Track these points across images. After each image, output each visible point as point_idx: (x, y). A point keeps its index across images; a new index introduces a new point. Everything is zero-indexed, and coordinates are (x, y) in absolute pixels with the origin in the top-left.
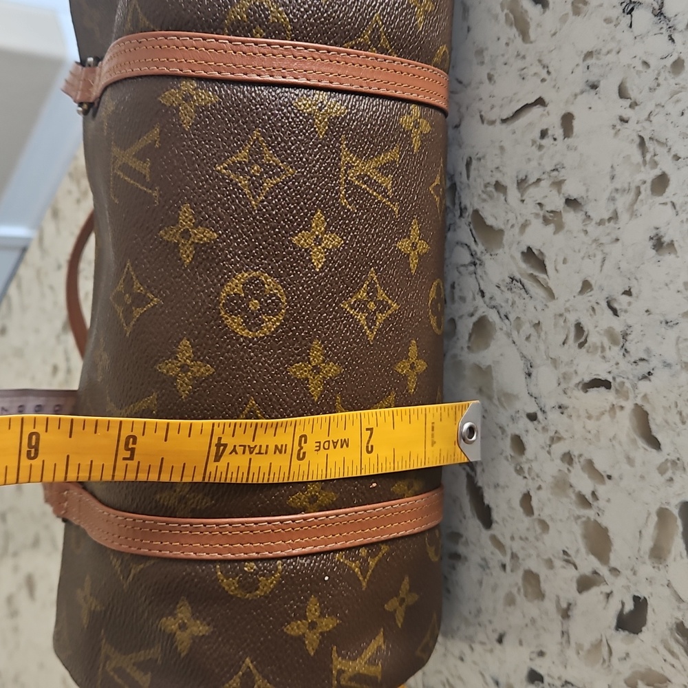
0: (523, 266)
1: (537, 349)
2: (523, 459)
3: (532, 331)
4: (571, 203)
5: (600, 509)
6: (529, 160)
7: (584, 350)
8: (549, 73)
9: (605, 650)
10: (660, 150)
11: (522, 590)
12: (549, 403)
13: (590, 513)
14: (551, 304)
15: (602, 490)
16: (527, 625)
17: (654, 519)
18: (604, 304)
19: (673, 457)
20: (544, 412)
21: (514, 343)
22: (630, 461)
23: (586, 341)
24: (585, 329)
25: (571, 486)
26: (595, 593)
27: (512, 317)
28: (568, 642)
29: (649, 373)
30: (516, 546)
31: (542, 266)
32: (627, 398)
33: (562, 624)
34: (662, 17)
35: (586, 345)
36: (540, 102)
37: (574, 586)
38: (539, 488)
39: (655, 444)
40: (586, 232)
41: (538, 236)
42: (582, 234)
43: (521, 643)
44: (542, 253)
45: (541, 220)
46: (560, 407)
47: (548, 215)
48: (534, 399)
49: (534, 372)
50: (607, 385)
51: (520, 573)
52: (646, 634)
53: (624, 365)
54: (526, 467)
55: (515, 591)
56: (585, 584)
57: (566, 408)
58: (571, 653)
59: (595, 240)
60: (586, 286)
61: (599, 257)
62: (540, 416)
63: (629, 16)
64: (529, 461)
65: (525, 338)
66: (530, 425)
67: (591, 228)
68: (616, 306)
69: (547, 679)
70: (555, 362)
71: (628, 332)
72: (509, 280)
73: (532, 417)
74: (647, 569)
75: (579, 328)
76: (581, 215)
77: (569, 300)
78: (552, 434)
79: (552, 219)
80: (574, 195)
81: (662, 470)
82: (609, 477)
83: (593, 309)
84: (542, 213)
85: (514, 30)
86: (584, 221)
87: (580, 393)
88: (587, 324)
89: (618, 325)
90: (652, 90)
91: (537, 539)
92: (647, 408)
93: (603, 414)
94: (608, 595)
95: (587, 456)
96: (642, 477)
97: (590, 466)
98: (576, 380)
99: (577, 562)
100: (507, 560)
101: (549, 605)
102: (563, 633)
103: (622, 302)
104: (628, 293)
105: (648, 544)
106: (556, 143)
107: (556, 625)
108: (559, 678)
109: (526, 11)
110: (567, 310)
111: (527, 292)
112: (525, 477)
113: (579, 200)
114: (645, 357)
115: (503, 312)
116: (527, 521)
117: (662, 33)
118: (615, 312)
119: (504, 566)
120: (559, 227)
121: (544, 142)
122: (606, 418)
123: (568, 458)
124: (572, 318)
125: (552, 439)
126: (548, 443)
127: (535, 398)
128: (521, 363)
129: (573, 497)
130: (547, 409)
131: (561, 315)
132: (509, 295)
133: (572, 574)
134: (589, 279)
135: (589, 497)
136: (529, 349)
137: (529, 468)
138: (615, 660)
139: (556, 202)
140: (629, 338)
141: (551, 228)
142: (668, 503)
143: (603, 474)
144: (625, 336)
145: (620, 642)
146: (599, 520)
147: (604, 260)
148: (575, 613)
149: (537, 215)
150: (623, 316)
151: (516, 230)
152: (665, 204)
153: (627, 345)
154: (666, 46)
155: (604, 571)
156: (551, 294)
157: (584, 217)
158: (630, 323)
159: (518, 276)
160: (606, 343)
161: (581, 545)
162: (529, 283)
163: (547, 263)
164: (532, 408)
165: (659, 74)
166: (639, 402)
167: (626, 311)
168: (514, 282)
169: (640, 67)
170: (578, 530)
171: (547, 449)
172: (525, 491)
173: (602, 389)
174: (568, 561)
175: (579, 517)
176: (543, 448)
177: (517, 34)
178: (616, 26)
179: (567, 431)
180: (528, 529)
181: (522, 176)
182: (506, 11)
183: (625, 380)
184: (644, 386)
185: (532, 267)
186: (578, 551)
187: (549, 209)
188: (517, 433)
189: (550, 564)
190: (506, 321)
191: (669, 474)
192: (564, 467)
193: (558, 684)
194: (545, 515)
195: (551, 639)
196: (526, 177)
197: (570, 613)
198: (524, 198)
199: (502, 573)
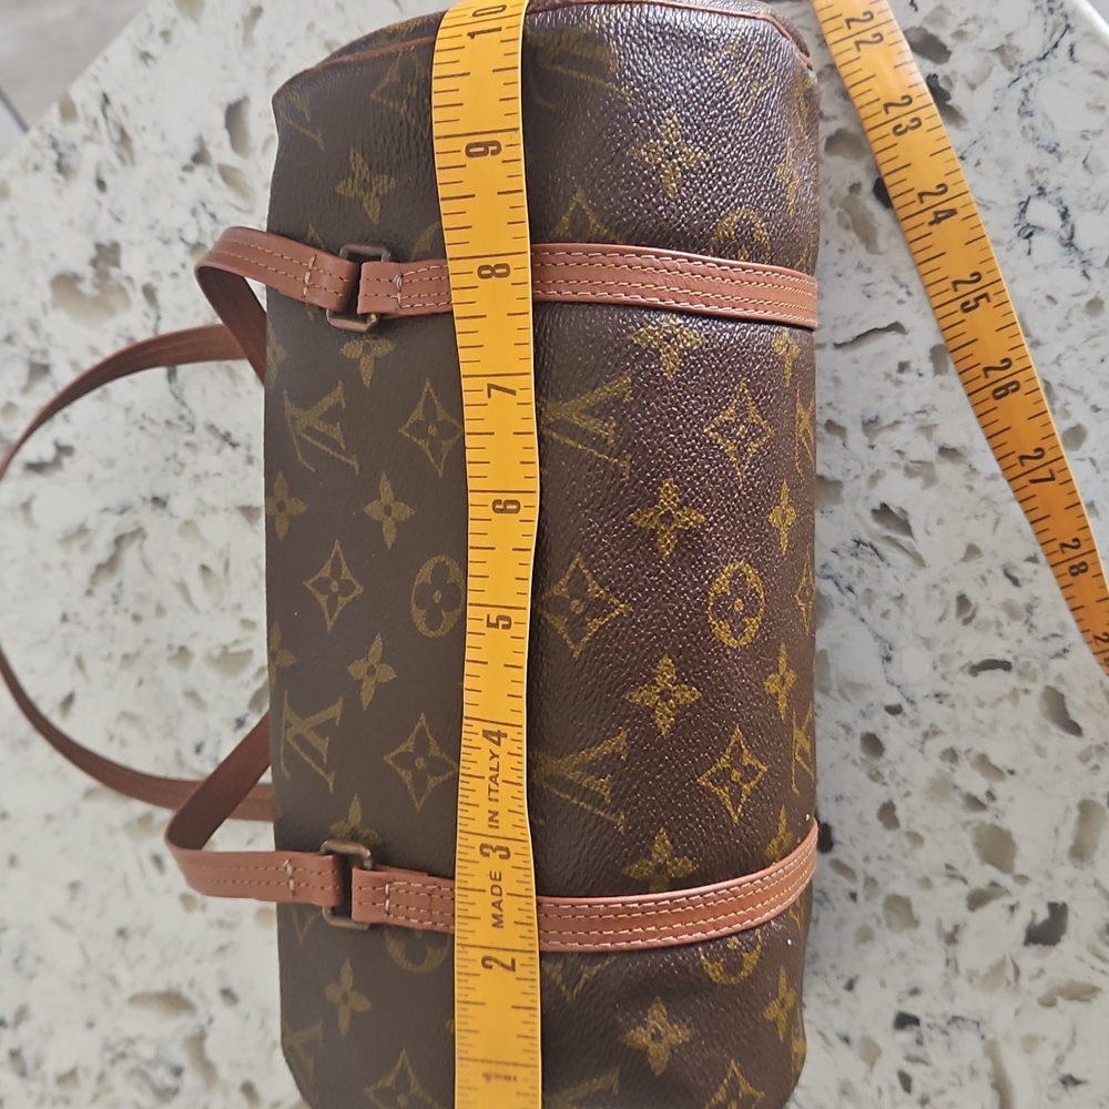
0: (876, 526)
1: (899, 627)
2: (882, 761)
3: (892, 606)
4: (947, 452)
5: (998, 810)
6: (881, 397)
7: (971, 627)
8: (909, 293)
9: (1010, 973)
10: (1072, 398)
11: (884, 921)
12: (919, 693)
13: (986, 817)
14: (920, 573)
15: (1001, 789)
16: (892, 962)
17: (1076, 813)
18: (1000, 573)
19: (1099, 742)
20: (912, 703)
21: (863, 620)
22: (1040, 751)
23: (974, 615)
24: (973, 602)
25: (955, 787)
26: (994, 909)
27: (859, 589)
28: (957, 970)
29: (1065, 651)
30: (873, 869)
31: (905, 527)
32: (1034, 680)
33: (946, 951)
34: (1072, 249)
35: (974, 621)
36: (896, 327)
37: (963, 904)
38: (908, 794)
39: (1075, 729)
40: (971, 488)
41: (898, 491)
42: (965, 491)
43: (883, 984)
44: (904, 512)
45: (902, 472)
46: (937, 696)
47: (911, 465)
48: (896, 689)
49: (895, 655)
50: (1006, 666)
51: (880, 900)
52: (1067, 945)
53: (1029, 642)
54: (886, 771)
55: (872, 923)
56: (977, 900)
57: (947, 696)
58: (960, 983)
59: (985, 498)
60: (972, 551)
61: (991, 517)
62: (906, 708)
63: (1026, 241)
64: (889, 763)
65: (879, 615)
66: (891, 719)
67: (977, 483)
68: (1016, 574)
69: (924, 1020)
70: (928, 643)
71: (1035, 604)
72: (853, 544)
73: (894, 710)
74: (1067, 870)
75: (963, 601)
76: (962, 468)
77: (946, 569)
78: (925, 728)
79: (919, 470)
80: (951, 443)
81: (1084, 758)
82: (1012, 772)
83: (984, 579)
84: (902, 463)
85: (852, 235)
86: (966, 475)
87: (968, 678)
88: (975, 595)
89: (1019, 597)
90: (1060, 329)
91: (905, 856)
92: (1062, 689)
93: (1000, 700)
94: (1012, 908)
95: (979, 750)
96: (1058, 768)
97: (984, 763)
98: (962, 662)
99: (967, 875)
100: (859, 887)
101: (927, 932)
102: (948, 962)
103: (1025, 570)
104: (1033, 559)
105: (1066, 841)
106: (922, 379)
107: (938, 952)
108: (944, 1015)
109: (871, 214)
110: (946, 580)
111: (882, 558)
112: (885, 784)
113: (960, 450)
114: (1058, 632)
115: (843, 583)
116: (889, 836)
117: (1072, 267)
118: (1015, 582)
119: (853, 896)
120: (930, 480)
121: (904, 377)
122: (1006, 704)
123: (951, 755)
124: (953, 590)
125: (926, 735)
126: (920, 738)
127: (899, 687)
128: (876, 645)
129: (960, 800)
130: (917, 698)
131: (935, 586)
132: (853, 562)
133: (962, 890)
134: (977, 543)
135: (982, 797)
136: (888, 629)
137: (891, 772)
138: (1024, 980)
139: (925, 450)
140: (1036, 611)
141: (917, 482)
142: (1094, 794)
143: (1001, 768)
144: (1030, 609)
145: (1031, 959)
146: (998, 823)
147: (997, 522)
148: (966, 936)
149: (895, 465)
150: (1026, 587)
151: (863, 481)
152: (1083, 460)
153: (1034, 620)
154: (1082, 283)
155: (1006, 881)
156: (919, 561)
157: (967, 470)
158: (1036, 593)
159: (866, 539)
160: (1003, 617)
161: (973, 856)
162: (883, 547)
163: (912, 523)
164: (894, 698)
165: (1070, 312)
166: (1052, 683)
167: (1030, 581)
168: (861, 546)
169: (1044, 302)
170: (967, 838)
171: (919, 746)
172: (885, 799)
173: (999, 672)
174: (953, 877)
175: (965, 824)
176: (912, 746)
177: (857, 240)
178: (1008, 250)
179: (948, 723)
180: (891, 846)
181: (870, 415)
182: (838, 209)
183: (1031, 660)
184: (1058, 666)
185: (888, 527)
186: (968, 863)
187: (914, 458)
188: (871, 730)
189: (926, 883)
190: (850, 594)
191: (1094, 761)
192: (946, 767)
193: (942, 1022)
194: (915, 827)
195: (930, 972)
196: (877, 417)
197: (957, 937)
198: (873, 444)
199: (851, 904)
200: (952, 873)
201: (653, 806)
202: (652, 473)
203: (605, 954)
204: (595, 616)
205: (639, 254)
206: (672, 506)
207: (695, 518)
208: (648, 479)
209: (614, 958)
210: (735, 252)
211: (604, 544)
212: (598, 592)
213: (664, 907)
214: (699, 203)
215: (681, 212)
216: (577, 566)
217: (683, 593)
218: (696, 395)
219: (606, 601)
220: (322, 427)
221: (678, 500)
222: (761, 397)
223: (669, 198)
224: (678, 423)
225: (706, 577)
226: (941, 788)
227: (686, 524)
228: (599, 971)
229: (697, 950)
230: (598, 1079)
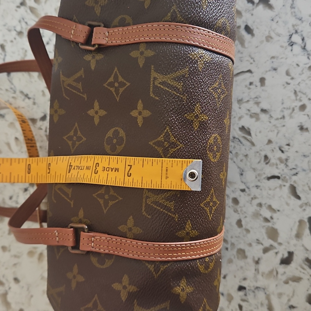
0: (240, 133)
1: (246, 165)
2: (238, 206)
3: (244, 158)
4: (264, 111)
5: (274, 222)
6: (244, 93)
7: (268, 165)
8: (254, 61)
9: (275, 273)
10: (302, 95)
11: (236, 257)
12: (251, 185)
13: (270, 224)
14: (253, 148)
15: (275, 216)
16: (238, 269)
17: (297, 224)
18: (278, 149)
19: (306, 202)
20: (248, 188)
21: (234, 162)
22: (288, 204)
23: (269, 162)
24: (269, 157)
25: (261, 215)
26: (271, 253)
27: (234, 152)
28: (258, 272)
29: (297, 173)
30: (233, 240)
31: (249, 133)
32: (287, 182)
33: (255, 266)
34: (305, 50)
35: (269, 163)
36: (249, 71)
37: (262, 251)
38: (246, 217)
39: (299, 198)
40: (270, 122)
41: (247, 122)
42: (268, 123)
43: (235, 277)
44: (249, 129)
45: (249, 116)
46: (256, 186)
47: (252, 114)
48: (244, 184)
49: (244, 173)
50: (278, 178)
51: (236, 250)
52: (293, 265)
53: (286, 170)
54: (239, 210)
55: (232, 257)
56: (266, 250)
57: (259, 186)
58: (259, 277)
59: (274, 125)
60: (270, 142)
61: (276, 131)
62: (247, 190)
63: (291, 47)
64: (240, 207)
65: (240, 160)
66: (242, 194)
67: (273, 121)
68: (283, 149)
69: (247, 288)
70: (254, 170)
71: (288, 159)
72: (233, 138)
73: (243, 191)
74: (294, 241)
75: (266, 157)
76: (268, 116)
77: (261, 147)
78: (252, 196)
79: (254, 116)
80: (265, 107)
81: (301, 206)
82: (279, 211)
83: (273, 150)
84: (249, 113)
86: (269, 118)
87: (266, 181)
88: (270, 155)
89: (284, 156)
90: (300, 74)
91: (244, 236)
92: (295, 185)
93: (276, 188)
94: (277, 253)
95: (269, 204)
96: (293, 210)
97: (270, 208)
98: (264, 176)
99: (263, 242)
100: (229, 246)
101: (250, 260)
102: (256, 270)
103: (286, 148)
104: (288, 145)
105: (294, 232)
106: (257, 88)
107: (253, 267)
108: (254, 286)
110: (261, 150)
111: (241, 143)
112: (239, 214)
113: (267, 110)
114: (295, 167)
116: (239, 230)
117: (305, 56)
118: (282, 152)
119: (227, 249)
120: (258, 119)
121: (251, 87)
122: (278, 190)
123: (260, 205)
124: (263, 153)
125: (252, 199)
126: (250, 199)
127: (244, 183)
128: (238, 170)
129: (262, 219)
130: (250, 187)
131: (258, 152)
132: (232, 144)
133: (261, 247)
134: (271, 139)
135: (269, 218)
136: (242, 165)
137: (241, 210)
138: (279, 276)
139: (257, 110)
140: (289, 161)
141: (254, 119)
142: (303, 218)
143: (275, 209)
144: (287, 160)
145: (282, 269)
146: (274, 226)
147: (278, 133)
148: (262, 262)
149: (247, 114)
150: (286, 153)
151: (237, 119)
152: (305, 115)
153: (288, 164)
154: (306, 61)
155: (275, 244)
156: (253, 144)
157: (269, 116)
158: (289, 155)
159: (237, 136)
160: (278, 162)
161: (265, 236)
162: (242, 140)
163: (252, 132)
164: (243, 187)
165: (303, 69)
166: (292, 183)
167: (287, 151)
168: (235, 139)
169: (295, 66)
170: (264, 231)
171: (250, 202)
172: (238, 218)
173: (276, 180)
174: (259, 243)
175: (264, 226)
176: (248, 202)
178: (285, 49)
179: (259, 195)
180: (240, 233)
181: (240, 98)
183: (286, 176)
184: (294, 178)
185: (244, 133)
186: (264, 238)
187: (253, 112)
188: (235, 197)
189: (250, 245)
190: (231, 154)
191: (304, 208)
192: (258, 208)
193: (253, 289)
194: (248, 227)
195: (250, 273)
196: (242, 99)
197: (259, 262)
198: (240, 107)
199: (226, 251)
200: (258, 242)
201: (187, 212)
202: (193, 101)
203: (168, 262)
204: (172, 148)
205: (193, 28)
206: (198, 113)
207: (205, 118)
208: (192, 103)
209: (171, 263)
210: (221, 32)
211: (176, 124)
212: (173, 140)
213: (188, 246)
214: (212, 14)
215: (207, 16)
216: (167, 130)
217: (200, 142)
218: (208, 77)
219: (176, 143)
220: (74, 84)
221: (200, 111)
222: (225, 81)
223: (203, 11)
224: (202, 85)
225: (207, 137)
226: (256, 215)
227: (203, 119)
228: (166, 267)
229: (197, 261)
230: (163, 304)
